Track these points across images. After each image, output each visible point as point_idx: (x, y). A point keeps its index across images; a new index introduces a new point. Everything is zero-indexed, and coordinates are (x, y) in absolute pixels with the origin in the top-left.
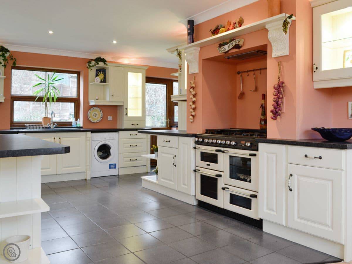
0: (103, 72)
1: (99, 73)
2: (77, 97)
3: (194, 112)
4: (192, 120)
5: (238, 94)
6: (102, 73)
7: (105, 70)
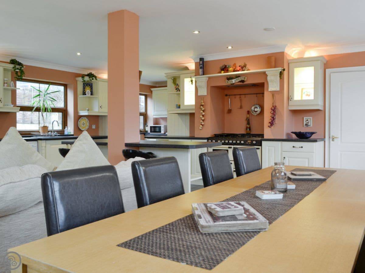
0: (89, 85)
1: (86, 86)
2: (64, 107)
3: (203, 122)
4: (201, 128)
5: (226, 110)
6: (89, 87)
7: (92, 84)
